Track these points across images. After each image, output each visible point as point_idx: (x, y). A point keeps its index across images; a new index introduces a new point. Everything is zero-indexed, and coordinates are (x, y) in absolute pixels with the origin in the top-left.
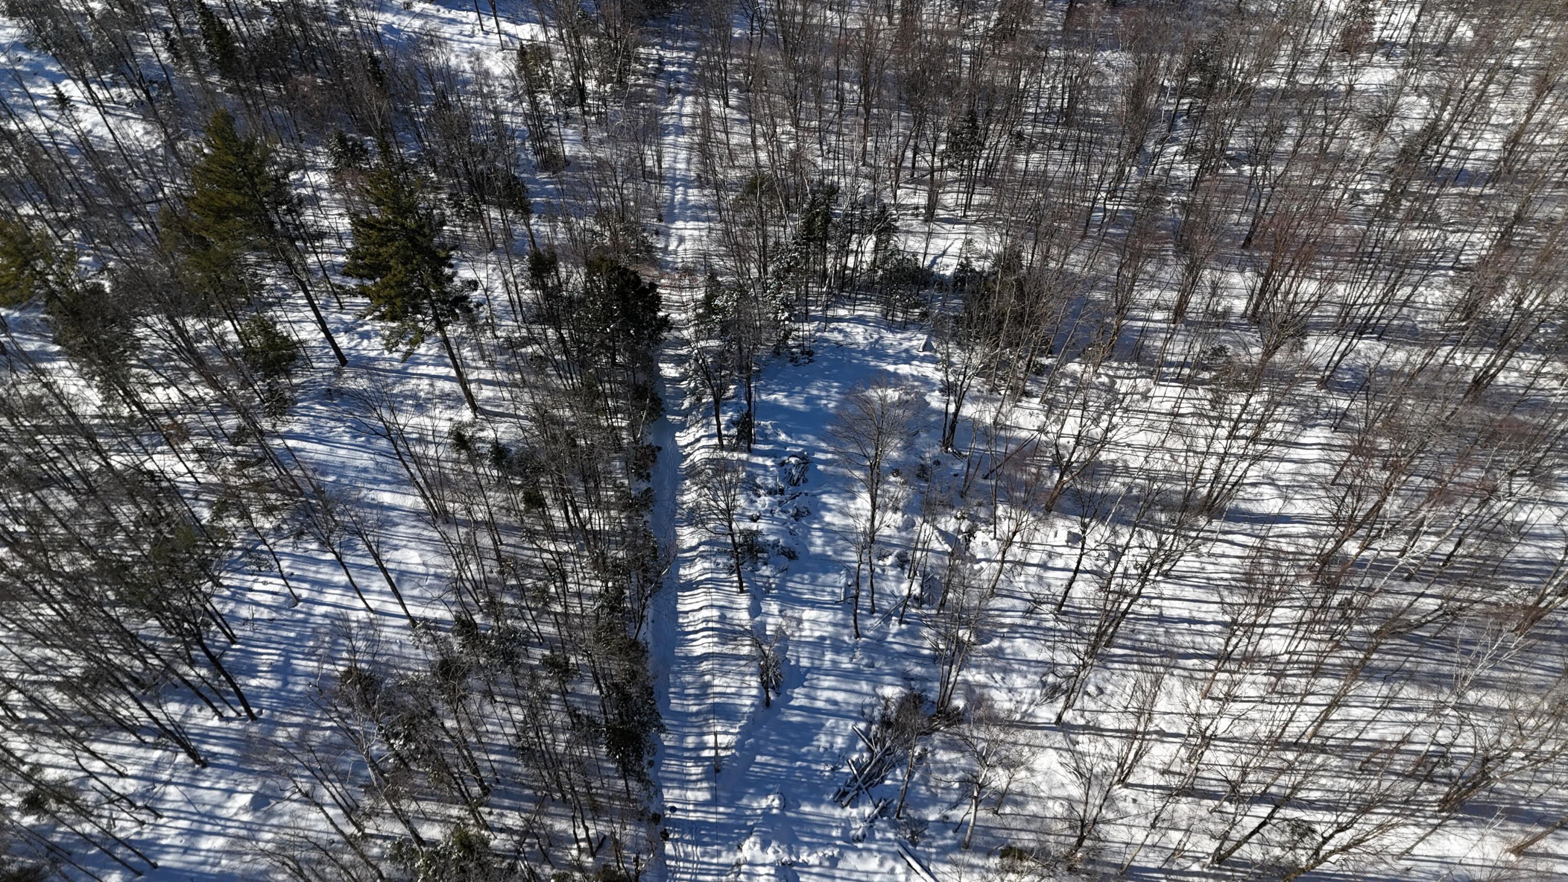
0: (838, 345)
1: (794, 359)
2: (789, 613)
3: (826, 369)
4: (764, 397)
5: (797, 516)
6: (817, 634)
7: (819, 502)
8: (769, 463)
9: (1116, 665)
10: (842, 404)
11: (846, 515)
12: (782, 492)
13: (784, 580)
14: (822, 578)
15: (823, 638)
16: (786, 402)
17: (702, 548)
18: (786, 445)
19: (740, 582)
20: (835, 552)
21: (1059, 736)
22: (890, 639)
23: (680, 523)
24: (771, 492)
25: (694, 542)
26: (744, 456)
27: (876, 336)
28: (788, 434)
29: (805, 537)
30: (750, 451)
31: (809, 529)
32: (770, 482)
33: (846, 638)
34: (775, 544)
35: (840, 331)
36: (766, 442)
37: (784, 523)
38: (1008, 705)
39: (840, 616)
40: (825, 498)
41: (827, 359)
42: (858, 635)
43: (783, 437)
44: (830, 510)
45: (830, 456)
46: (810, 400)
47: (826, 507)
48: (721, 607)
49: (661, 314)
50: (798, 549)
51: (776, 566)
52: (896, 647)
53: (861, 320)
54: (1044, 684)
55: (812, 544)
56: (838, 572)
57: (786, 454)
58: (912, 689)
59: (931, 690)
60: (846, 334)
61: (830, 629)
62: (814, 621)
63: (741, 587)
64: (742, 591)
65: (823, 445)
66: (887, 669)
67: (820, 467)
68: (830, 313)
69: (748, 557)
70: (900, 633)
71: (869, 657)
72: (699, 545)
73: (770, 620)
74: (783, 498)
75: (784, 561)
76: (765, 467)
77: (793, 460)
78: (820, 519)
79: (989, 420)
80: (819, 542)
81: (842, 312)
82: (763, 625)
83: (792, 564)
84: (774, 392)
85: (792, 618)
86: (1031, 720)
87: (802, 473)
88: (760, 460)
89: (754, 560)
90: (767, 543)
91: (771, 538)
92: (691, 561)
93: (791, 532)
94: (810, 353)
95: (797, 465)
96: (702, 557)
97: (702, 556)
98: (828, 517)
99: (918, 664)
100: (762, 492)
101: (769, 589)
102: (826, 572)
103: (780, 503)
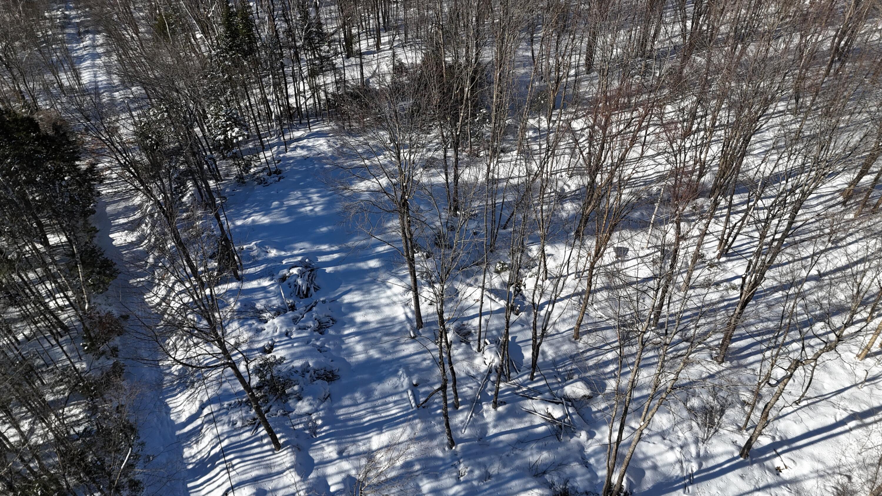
0: (305, 159)
1: (262, 182)
2: (352, 449)
3: (299, 181)
4: (239, 223)
5: (321, 329)
6: (399, 463)
7: (341, 304)
8: (266, 283)
9: (751, 359)
10: (328, 205)
11: (376, 308)
12: (293, 308)
13: (331, 410)
14: (379, 388)
15: (408, 465)
16: (266, 220)
17: (206, 411)
18: (280, 259)
19: (271, 434)
20: (383, 352)
21: (755, 471)
22: (492, 431)
23: (172, 392)
24: (278, 312)
25: (194, 408)
26: (233, 285)
27: (339, 143)
28: (280, 248)
29: (340, 349)
30: (239, 279)
31: (340, 339)
32: (276, 302)
33: (439, 453)
34: (305, 369)
35: (302, 147)
36: (256, 263)
37: (307, 341)
38: (671, 457)
39: (419, 425)
40: (347, 299)
41: (298, 172)
42: (452, 443)
43: (273, 253)
44: (358, 309)
45: (336, 256)
46: (291, 211)
47: (352, 307)
48: (255, 480)
49: (83, 165)
50: (335, 366)
51: (314, 394)
52: (502, 438)
53: (319, 135)
54: (691, 410)
55: (351, 353)
56: (395, 373)
57: (284, 267)
58: (551, 486)
59: (574, 476)
60: (308, 148)
61: (414, 448)
62: (388, 447)
63: (275, 441)
64: (279, 447)
65: (324, 247)
66: (507, 472)
67: (329, 270)
68: (287, 137)
69: (273, 398)
70: (500, 418)
71: (480, 465)
72: (202, 407)
73: (330, 470)
74: (296, 314)
75: (322, 386)
76: (264, 289)
77: (295, 271)
78: (352, 322)
79: (481, 179)
80: (359, 348)
81: (297, 134)
82: (323, 481)
83: (334, 387)
84: (250, 215)
85: (359, 454)
86: (711, 463)
87: (311, 280)
88: (254, 284)
89: (283, 397)
90: (294, 371)
91: (298, 363)
92: (197, 433)
93: (320, 349)
94: (278, 172)
95: (301, 274)
96: (210, 422)
97: (213, 421)
98: (359, 317)
99: (541, 449)
100: (266, 315)
101: (314, 429)
102: (381, 380)
103: (295, 320)
